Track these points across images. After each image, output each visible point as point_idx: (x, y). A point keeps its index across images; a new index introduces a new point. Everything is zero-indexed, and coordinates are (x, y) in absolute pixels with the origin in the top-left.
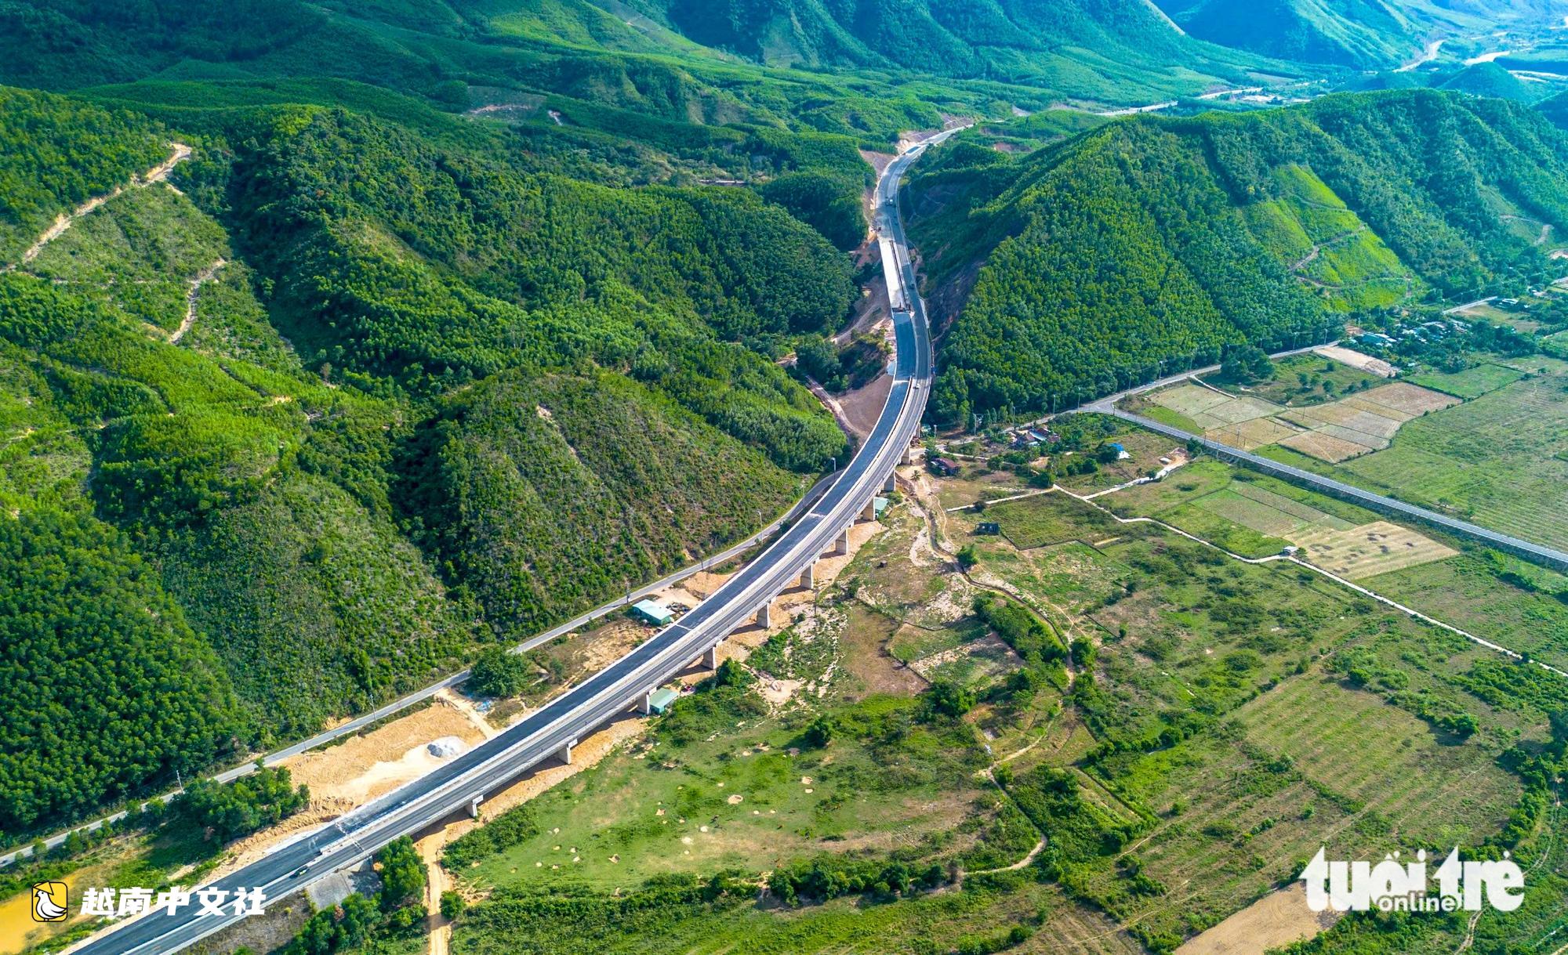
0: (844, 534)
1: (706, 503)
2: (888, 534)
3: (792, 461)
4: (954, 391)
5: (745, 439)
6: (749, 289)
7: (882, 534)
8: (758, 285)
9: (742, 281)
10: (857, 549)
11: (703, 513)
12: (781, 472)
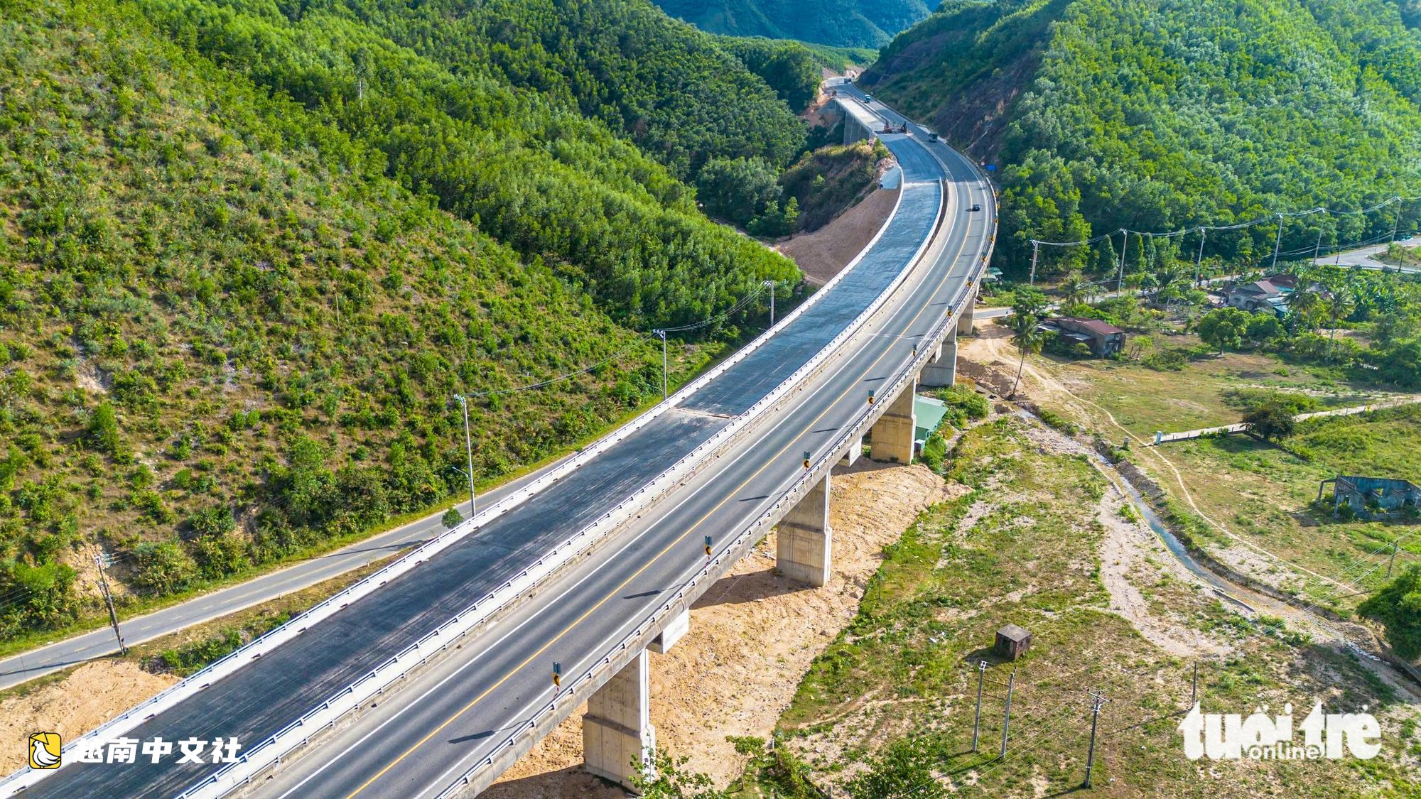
0: (815, 498)
1: (280, 370)
2: (977, 510)
3: (649, 307)
4: (1051, 193)
5: (527, 247)
6: (625, 110)
7: (957, 509)
8: (642, 104)
9: (614, 97)
10: (866, 565)
11: (254, 404)
12: (616, 331)
